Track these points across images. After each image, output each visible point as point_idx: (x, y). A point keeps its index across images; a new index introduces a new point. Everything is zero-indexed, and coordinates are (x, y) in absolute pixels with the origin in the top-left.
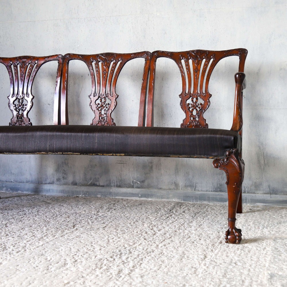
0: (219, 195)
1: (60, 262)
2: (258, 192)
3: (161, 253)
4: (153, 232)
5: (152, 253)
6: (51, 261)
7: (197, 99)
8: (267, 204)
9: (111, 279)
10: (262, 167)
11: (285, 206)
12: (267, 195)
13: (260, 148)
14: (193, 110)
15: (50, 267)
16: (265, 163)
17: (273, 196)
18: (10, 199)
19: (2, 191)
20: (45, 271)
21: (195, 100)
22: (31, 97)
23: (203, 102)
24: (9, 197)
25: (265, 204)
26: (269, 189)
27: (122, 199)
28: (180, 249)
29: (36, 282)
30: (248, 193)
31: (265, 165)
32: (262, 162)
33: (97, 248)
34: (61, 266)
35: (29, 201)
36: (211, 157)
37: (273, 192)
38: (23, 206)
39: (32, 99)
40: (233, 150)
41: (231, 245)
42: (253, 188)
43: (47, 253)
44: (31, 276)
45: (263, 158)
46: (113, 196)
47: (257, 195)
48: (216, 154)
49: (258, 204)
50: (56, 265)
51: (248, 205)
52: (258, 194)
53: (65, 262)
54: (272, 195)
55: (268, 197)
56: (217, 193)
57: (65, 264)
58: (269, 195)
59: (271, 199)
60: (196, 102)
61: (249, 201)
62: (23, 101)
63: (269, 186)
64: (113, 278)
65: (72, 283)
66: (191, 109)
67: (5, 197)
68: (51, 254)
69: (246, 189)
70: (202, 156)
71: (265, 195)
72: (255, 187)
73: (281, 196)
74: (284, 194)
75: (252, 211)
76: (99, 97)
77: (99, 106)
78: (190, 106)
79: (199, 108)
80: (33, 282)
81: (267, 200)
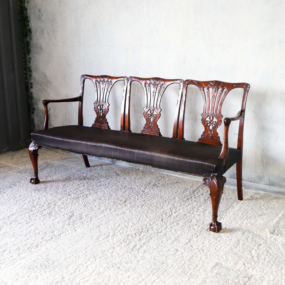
0: (233, 181)
1: (106, 234)
2: (261, 183)
3: (165, 235)
4: (170, 213)
5: (160, 233)
6: (102, 232)
7: (213, 118)
8: (267, 193)
9: (127, 252)
10: (265, 165)
11: (280, 196)
12: (267, 186)
13: (264, 151)
14: (210, 125)
15: (100, 237)
16: (267, 163)
17: (272, 187)
18: (96, 168)
19: (93, 159)
20: (96, 241)
21: (211, 118)
22: (108, 105)
23: (216, 121)
24: (96, 166)
25: (265, 192)
26: (269, 182)
27: (167, 175)
28: (179, 232)
29: (89, 248)
30: (254, 182)
31: (267, 164)
32: (265, 161)
33: (131, 224)
34: (105, 237)
35: (107, 171)
36: (202, 176)
37: (272, 184)
38: (102, 176)
39: (108, 106)
40: (215, 174)
41: (212, 233)
42: (257, 179)
43: (102, 225)
44: (88, 243)
45: (265, 158)
46: (161, 172)
47: (259, 184)
48: (205, 175)
49: (260, 192)
50: (103, 236)
51: (253, 191)
52: (261, 185)
53: (108, 235)
54: (270, 186)
55: (267, 187)
56: (232, 179)
57: (108, 236)
58: (269, 186)
59: (270, 189)
60: (212, 120)
61: (254, 189)
62: (103, 107)
63: (269, 180)
64: (129, 251)
65: (106, 251)
66: (208, 125)
67: (93, 165)
68: (103, 227)
69: (253, 180)
70: (197, 175)
71: (265, 186)
72: (259, 179)
73: (277, 188)
74: (280, 187)
75: (252, 198)
76: (149, 109)
77: (149, 115)
78: (208, 122)
79: (214, 124)
80: (88, 248)
81: (267, 190)
